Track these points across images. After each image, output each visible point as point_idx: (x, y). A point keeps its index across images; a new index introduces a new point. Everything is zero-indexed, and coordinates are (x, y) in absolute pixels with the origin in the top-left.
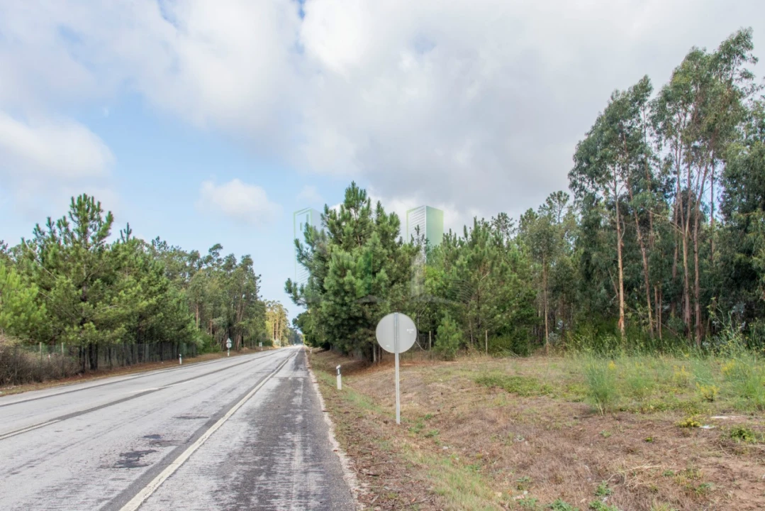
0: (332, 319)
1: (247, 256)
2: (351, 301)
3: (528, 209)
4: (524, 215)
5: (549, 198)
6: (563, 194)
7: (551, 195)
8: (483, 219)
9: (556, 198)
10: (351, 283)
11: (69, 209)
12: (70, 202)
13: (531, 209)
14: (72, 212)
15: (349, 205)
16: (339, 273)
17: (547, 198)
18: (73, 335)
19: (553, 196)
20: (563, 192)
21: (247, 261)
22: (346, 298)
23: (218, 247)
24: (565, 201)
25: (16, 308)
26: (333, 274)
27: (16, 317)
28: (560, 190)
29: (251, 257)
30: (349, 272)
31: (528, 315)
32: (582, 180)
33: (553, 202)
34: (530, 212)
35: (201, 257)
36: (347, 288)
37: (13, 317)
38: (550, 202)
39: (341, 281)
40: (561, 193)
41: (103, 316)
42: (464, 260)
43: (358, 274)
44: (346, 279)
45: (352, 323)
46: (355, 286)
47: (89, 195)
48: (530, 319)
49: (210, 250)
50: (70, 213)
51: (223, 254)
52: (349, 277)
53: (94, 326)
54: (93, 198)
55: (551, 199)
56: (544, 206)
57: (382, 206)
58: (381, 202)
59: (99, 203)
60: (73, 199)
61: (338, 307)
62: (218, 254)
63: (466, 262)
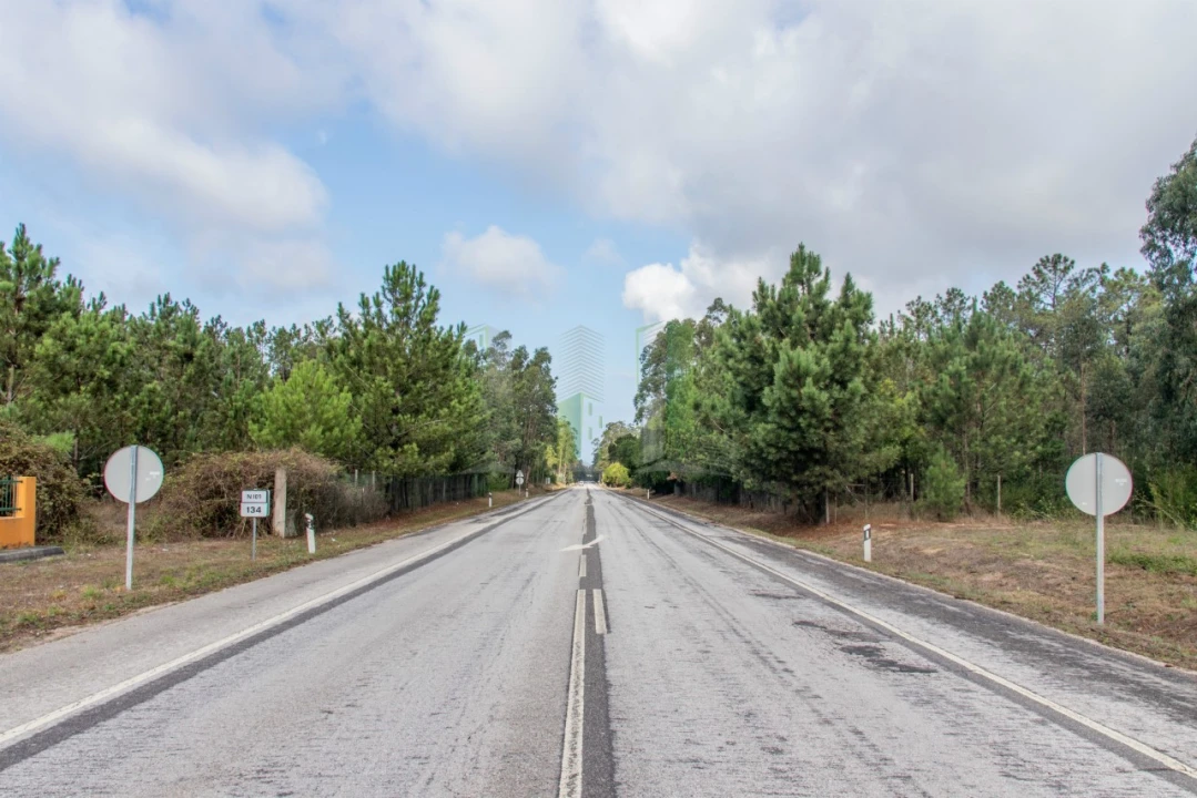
0: (773, 450)
1: (544, 349)
2: (810, 425)
3: (997, 282)
4: (989, 291)
5: (1038, 265)
6: (1062, 260)
7: (1042, 260)
8: (919, 298)
9: (1049, 265)
10: (811, 398)
11: (382, 282)
12: (384, 274)
13: (1002, 283)
14: (386, 286)
15: (795, 277)
16: (791, 382)
17: (1034, 265)
18: (388, 461)
19: (1044, 262)
20: (1063, 256)
21: (543, 356)
22: (801, 420)
23: (506, 335)
24: (1066, 270)
25: (328, 420)
26: (782, 384)
27: (328, 434)
28: (1057, 252)
29: (548, 351)
30: (809, 380)
31: (1053, 453)
32: (1164, 239)
33: (1045, 271)
34: (999, 287)
35: (479, 349)
36: (805, 404)
37: (323, 433)
38: (1038, 273)
39: (794, 393)
40: (1059, 256)
41: (425, 435)
42: (961, 365)
43: (822, 384)
44: (804, 390)
45: (801, 457)
46: (817, 402)
47: (409, 264)
48: (1056, 460)
49: (495, 340)
50: (383, 287)
51: (512, 345)
52: (809, 388)
53: (417, 449)
54: (414, 267)
55: (1042, 267)
56: (1028, 277)
57: (853, 281)
58: (852, 275)
59: (421, 274)
60: (387, 268)
61: (784, 433)
62: (504, 346)
63: (964, 368)
